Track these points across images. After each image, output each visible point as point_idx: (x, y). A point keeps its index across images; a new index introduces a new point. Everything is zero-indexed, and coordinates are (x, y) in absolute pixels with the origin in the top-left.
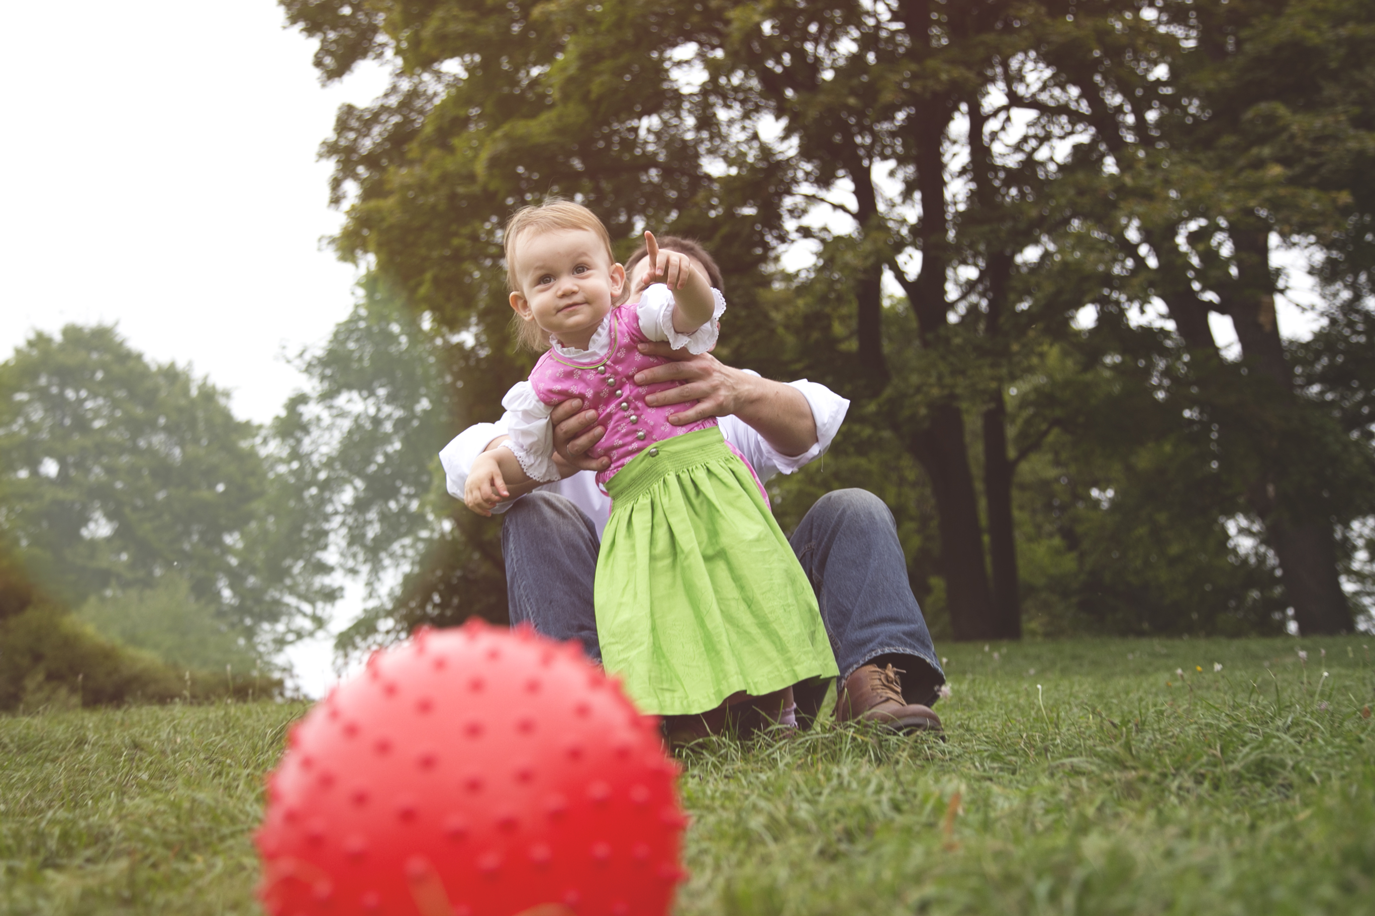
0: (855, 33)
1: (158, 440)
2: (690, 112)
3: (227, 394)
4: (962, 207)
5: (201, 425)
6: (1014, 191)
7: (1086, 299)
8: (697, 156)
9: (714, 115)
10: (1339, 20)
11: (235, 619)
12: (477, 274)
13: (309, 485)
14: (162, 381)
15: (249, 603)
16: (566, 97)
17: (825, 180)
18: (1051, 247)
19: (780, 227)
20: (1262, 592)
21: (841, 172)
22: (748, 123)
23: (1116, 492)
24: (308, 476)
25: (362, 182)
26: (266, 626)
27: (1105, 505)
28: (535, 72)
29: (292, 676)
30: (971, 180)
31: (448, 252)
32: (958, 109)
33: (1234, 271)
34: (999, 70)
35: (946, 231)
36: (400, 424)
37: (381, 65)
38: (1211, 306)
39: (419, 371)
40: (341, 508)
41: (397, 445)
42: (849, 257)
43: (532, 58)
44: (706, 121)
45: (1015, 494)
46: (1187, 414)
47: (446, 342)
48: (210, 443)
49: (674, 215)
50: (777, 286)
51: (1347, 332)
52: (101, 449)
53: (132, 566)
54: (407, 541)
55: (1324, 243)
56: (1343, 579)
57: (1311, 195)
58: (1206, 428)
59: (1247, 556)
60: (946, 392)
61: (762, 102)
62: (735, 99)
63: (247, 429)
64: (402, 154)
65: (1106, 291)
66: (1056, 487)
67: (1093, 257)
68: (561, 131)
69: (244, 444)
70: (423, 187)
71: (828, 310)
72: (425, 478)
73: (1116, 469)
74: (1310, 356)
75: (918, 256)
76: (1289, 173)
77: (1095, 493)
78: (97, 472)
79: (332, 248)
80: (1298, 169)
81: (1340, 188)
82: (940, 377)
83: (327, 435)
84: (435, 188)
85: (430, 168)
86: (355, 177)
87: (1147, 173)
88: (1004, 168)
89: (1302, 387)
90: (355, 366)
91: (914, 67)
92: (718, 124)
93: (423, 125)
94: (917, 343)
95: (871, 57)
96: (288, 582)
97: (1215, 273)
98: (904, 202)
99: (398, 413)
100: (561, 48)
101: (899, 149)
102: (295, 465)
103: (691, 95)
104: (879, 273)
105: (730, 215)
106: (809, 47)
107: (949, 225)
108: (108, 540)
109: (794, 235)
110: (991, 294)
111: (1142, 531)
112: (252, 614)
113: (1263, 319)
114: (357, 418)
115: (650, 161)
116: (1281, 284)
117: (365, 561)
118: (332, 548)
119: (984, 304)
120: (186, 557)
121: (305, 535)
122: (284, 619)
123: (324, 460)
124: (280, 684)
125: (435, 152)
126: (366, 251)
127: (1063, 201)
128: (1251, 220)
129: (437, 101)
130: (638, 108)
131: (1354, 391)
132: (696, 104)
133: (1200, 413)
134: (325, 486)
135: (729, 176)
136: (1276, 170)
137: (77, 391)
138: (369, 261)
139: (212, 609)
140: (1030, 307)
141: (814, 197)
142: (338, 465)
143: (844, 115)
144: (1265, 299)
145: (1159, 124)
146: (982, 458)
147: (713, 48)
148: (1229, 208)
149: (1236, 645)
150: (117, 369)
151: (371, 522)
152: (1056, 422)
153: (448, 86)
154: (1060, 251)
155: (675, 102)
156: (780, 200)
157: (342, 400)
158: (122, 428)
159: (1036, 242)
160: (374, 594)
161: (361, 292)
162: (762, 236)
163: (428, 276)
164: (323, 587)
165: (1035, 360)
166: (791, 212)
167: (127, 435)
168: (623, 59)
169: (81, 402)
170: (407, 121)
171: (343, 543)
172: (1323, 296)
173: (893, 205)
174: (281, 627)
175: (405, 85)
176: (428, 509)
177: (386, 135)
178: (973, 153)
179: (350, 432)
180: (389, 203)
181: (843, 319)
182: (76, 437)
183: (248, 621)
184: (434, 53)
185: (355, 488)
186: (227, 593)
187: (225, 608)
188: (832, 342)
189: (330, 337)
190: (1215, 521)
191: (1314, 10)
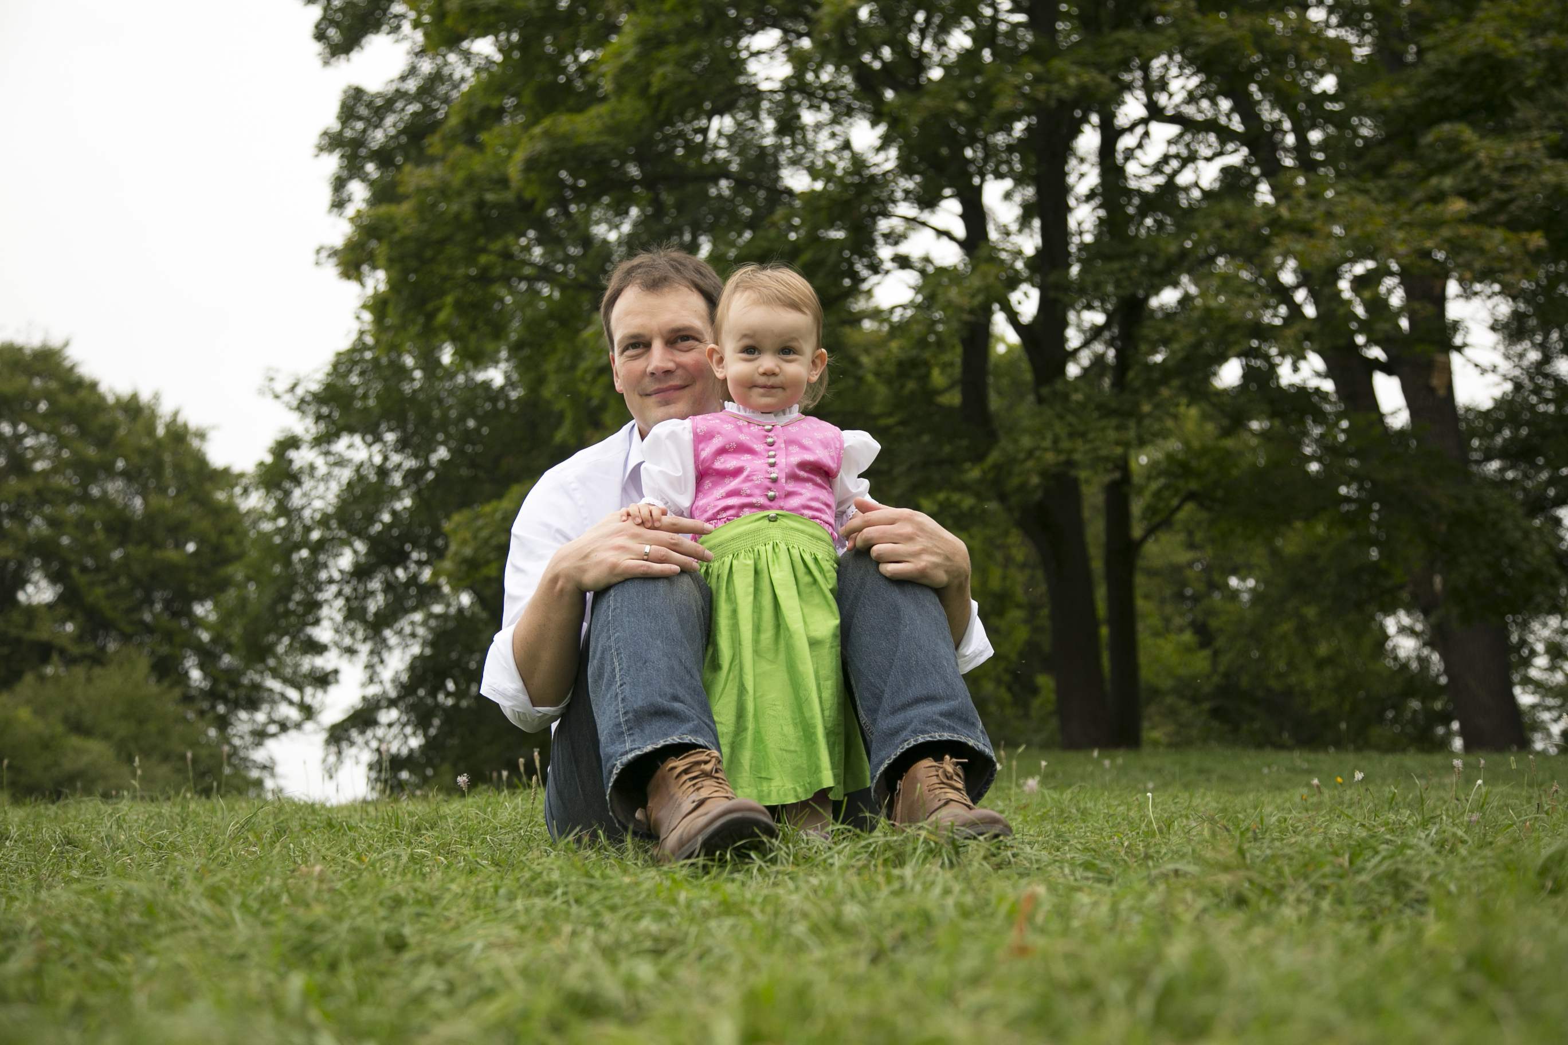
0: (969, 24)
1: (114, 487)
2: (770, 113)
3: (202, 436)
4: (1088, 238)
5: (168, 472)
6: (1149, 222)
7: (1230, 353)
8: (777, 166)
9: (798, 117)
10: (1538, 28)
11: (205, 705)
12: (509, 299)
13: (298, 547)
14: (120, 416)
15: (223, 687)
16: (620, 89)
17: (928, 200)
18: (1193, 290)
19: (873, 255)
20: (1423, 703)
21: (947, 192)
22: (837, 129)
23: (1257, 582)
24: (297, 536)
25: (372, 184)
26: (243, 715)
27: (1245, 597)
28: (585, 56)
29: (273, 775)
30: (1100, 206)
31: (473, 272)
32: (1088, 122)
33: (1404, 323)
34: (1138, 74)
35: (1069, 266)
36: (413, 476)
37: (397, 41)
38: (1376, 365)
39: (437, 413)
40: (336, 576)
41: (408, 502)
42: (953, 293)
43: (581, 41)
44: (788, 125)
45: (1140, 580)
46: (1343, 490)
47: (469, 380)
48: (179, 492)
49: (748, 235)
50: (867, 324)
51: (1533, 399)
52: (42, 497)
53: (79, 638)
54: (418, 617)
55: (1509, 291)
56: (1517, 691)
57: (1498, 234)
58: (1364, 506)
59: (1409, 659)
60: (1062, 458)
61: (857, 104)
62: (824, 99)
63: (225, 477)
64: (421, 150)
65: (1255, 343)
66: (1189, 573)
67: (1241, 302)
68: (613, 130)
69: (221, 496)
70: (444, 192)
71: (927, 355)
72: (440, 542)
73: (1259, 554)
74: (1490, 427)
75: (1035, 294)
76: (1474, 209)
77: (1234, 582)
78: (38, 525)
79: (334, 261)
80: (1484, 205)
81: (1532, 228)
82: (1056, 441)
83: (322, 487)
84: (460, 194)
85: (453, 168)
86: (364, 178)
87: (1307, 204)
88: (1139, 192)
89: (1478, 463)
90: (358, 404)
91: (1037, 67)
92: (803, 128)
93: (447, 115)
94: (1031, 398)
95: (987, 55)
96: (271, 662)
97: (1383, 327)
98: (1020, 231)
99: (410, 463)
100: (615, 29)
101: (1018, 167)
102: (282, 522)
103: (772, 92)
104: (988, 313)
105: (814, 240)
106: (914, 38)
107: (1073, 258)
108: (50, 606)
109: (888, 265)
110: (1119, 343)
111: (1287, 627)
112: (226, 700)
113: (1436, 382)
114: (360, 467)
115: (720, 170)
116: (1458, 340)
117: (365, 640)
118: (326, 623)
119: (1111, 353)
120: (148, 629)
121: (292, 606)
122: (265, 707)
123: (318, 516)
124: (259, 783)
125: (460, 149)
126: (374, 268)
127: (1207, 235)
128: (1428, 263)
129: (465, 87)
130: (708, 105)
131: (1540, 469)
132: (778, 103)
133: (1358, 490)
134: (318, 548)
135: (813, 192)
136: (1458, 206)
137: (14, 425)
138: (377, 280)
139: (177, 692)
140: (1164, 360)
141: (914, 220)
142: (334, 524)
143: (953, 124)
144: (1440, 358)
145: (1322, 147)
146: (1102, 537)
147: (800, 35)
148: (1401, 249)
149: (1390, 761)
150: (64, 399)
151: (372, 593)
152: (1191, 496)
153: (478, 70)
154: (1203, 294)
155: (752, 100)
156: (875, 223)
157: (341, 445)
158: (69, 472)
159: (1175, 284)
160: (376, 680)
161: (367, 316)
162: (851, 265)
163: (449, 299)
164: (313, 670)
165: (1170, 423)
166: (886, 236)
167: (76, 481)
168: (690, 48)
169: (19, 438)
170: (428, 110)
171: (339, 618)
172: (1507, 357)
173: (1008, 234)
174: (261, 717)
175: (426, 66)
176: (443, 580)
177: (401, 126)
178: (1103, 174)
179: (350, 484)
180: (404, 209)
181: (945, 367)
182: (13, 481)
183: (221, 709)
184: (462, 28)
185: (355, 552)
186: (196, 674)
187: (193, 692)
188: (929, 394)
189: (328, 368)
190: (1372, 618)
191: (1510, 15)
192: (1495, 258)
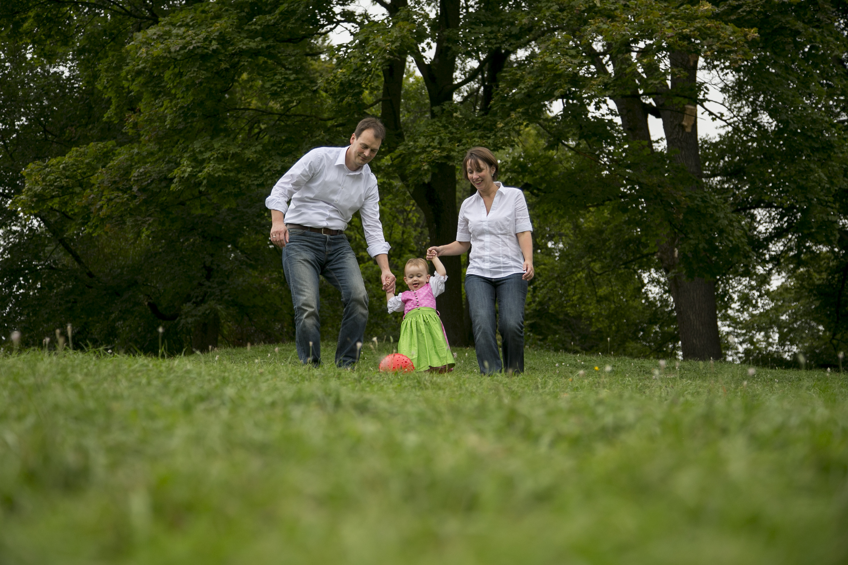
7: (557, 95)
18: (536, 50)
19: (329, 10)
20: (661, 327)
23: (565, 245)
27: (557, 255)
38: (649, 109)
50: (323, 56)
55: (734, 67)
56: (720, 323)
59: (655, 299)
60: (445, 154)
65: (573, 89)
71: (361, 80)
75: (434, 45)
76: (716, 10)
77: (550, 244)
80: (722, 8)
81: (751, 26)
82: (441, 142)
89: (707, 177)
94: (428, 115)
97: (654, 82)
98: (427, 3)
109: (339, 18)
110: (487, 83)
116: (701, 96)
119: (481, 89)
136: (706, 7)
144: (690, 108)
148: (670, 34)
154: (543, 53)
159: (526, 46)
162: (314, 16)
165: (514, 137)
172: (730, 109)
181: (372, 90)
190: (635, 272)
192: (726, 43)
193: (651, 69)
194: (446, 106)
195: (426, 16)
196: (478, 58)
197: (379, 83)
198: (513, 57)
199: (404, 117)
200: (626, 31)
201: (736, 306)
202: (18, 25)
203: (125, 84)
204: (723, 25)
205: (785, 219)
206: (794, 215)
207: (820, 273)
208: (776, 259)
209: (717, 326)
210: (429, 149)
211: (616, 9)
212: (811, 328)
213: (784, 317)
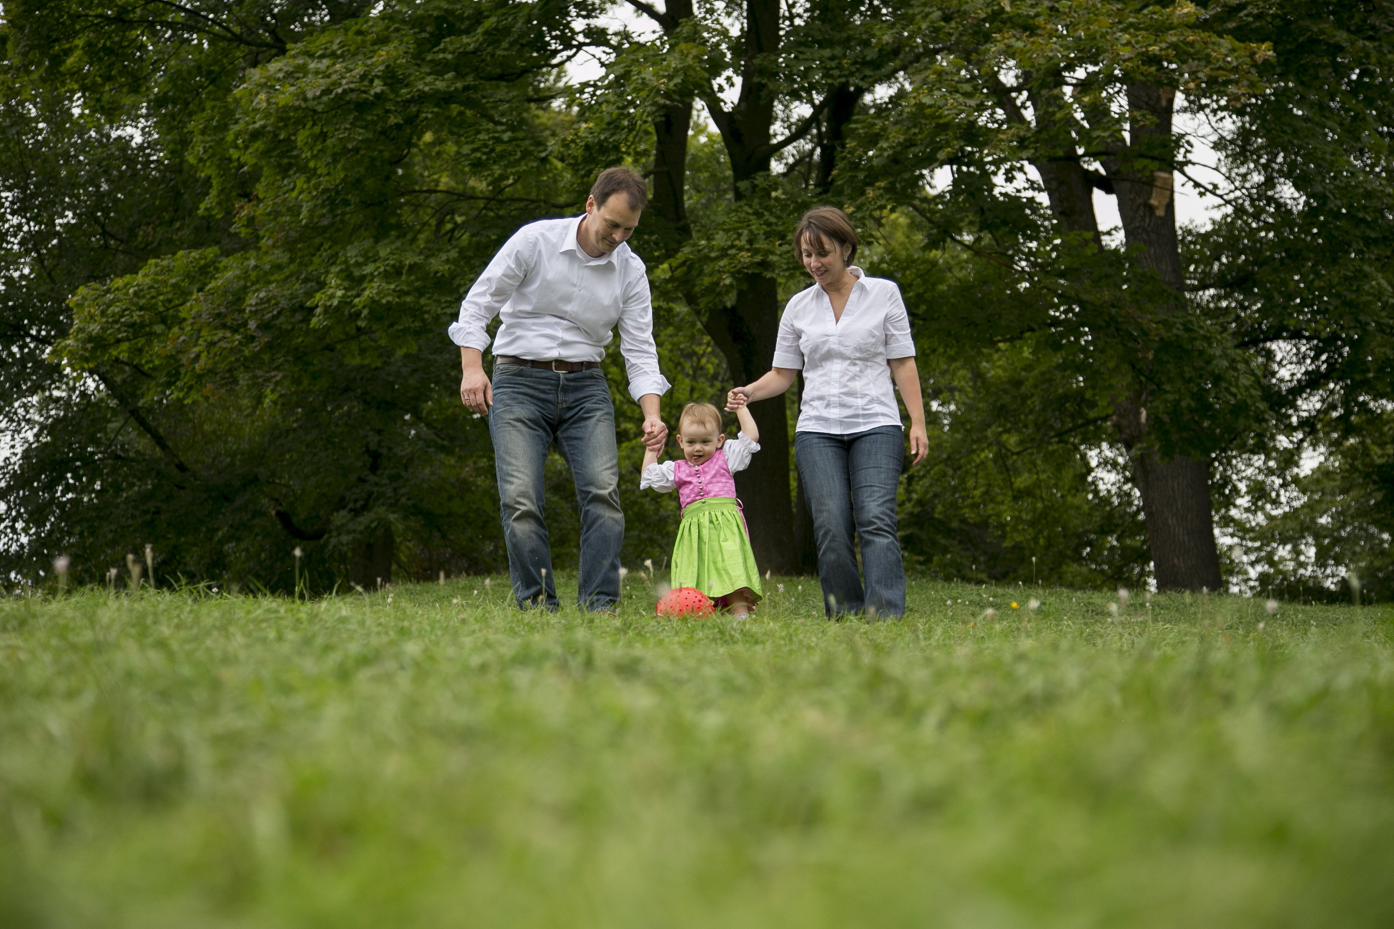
4: (799, 23)
7: (941, 159)
18: (908, 87)
19: (565, 25)
20: (1120, 539)
23: (959, 406)
27: (947, 422)
38: (1095, 180)
42: (649, 72)
50: (557, 104)
55: (1235, 107)
56: (1217, 531)
57: (1227, 42)
59: (1109, 493)
60: (758, 258)
65: (968, 149)
71: (618, 140)
73: (962, 376)
75: (738, 80)
76: (1205, 15)
80: (1212, 10)
81: (1261, 38)
89: (1193, 290)
94: (730, 195)
97: (1102, 135)
104: (689, 102)
113: (1155, 200)
116: (1180, 157)
119: (817, 152)
136: (1187, 9)
144: (1162, 176)
148: (1126, 55)
154: (917, 91)
159: (889, 77)
172: (1229, 177)
181: (638, 155)
190: (1076, 448)
192: (1220, 68)
193: (1098, 112)
194: (759, 180)
195: (724, 33)
196: (811, 101)
197: (648, 145)
198: (868, 98)
199: (690, 199)
200: (1055, 51)
201: (1243, 501)
202: (57, 60)
203: (234, 153)
204: (1215, 38)
205: (1324, 357)
206: (1339, 350)
207: (1382, 445)
208: (1309, 425)
209: (1212, 537)
210: (732, 252)
211: (1037, 15)
212: (1370, 537)
213: (1324, 520)
